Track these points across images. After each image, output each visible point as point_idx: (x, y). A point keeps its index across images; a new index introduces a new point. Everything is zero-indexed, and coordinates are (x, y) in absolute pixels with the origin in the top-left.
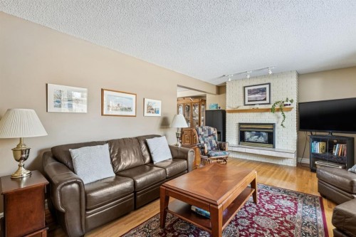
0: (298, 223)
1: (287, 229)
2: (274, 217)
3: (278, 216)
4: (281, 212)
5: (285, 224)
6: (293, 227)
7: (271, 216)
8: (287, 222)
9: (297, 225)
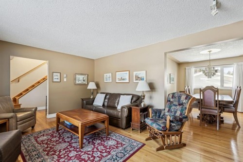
0: (47, 159)
1: (49, 151)
2: (62, 150)
3: (61, 153)
4: (63, 156)
5: (53, 153)
6: (47, 154)
7: (63, 150)
8: (53, 154)
9: (47, 157)
